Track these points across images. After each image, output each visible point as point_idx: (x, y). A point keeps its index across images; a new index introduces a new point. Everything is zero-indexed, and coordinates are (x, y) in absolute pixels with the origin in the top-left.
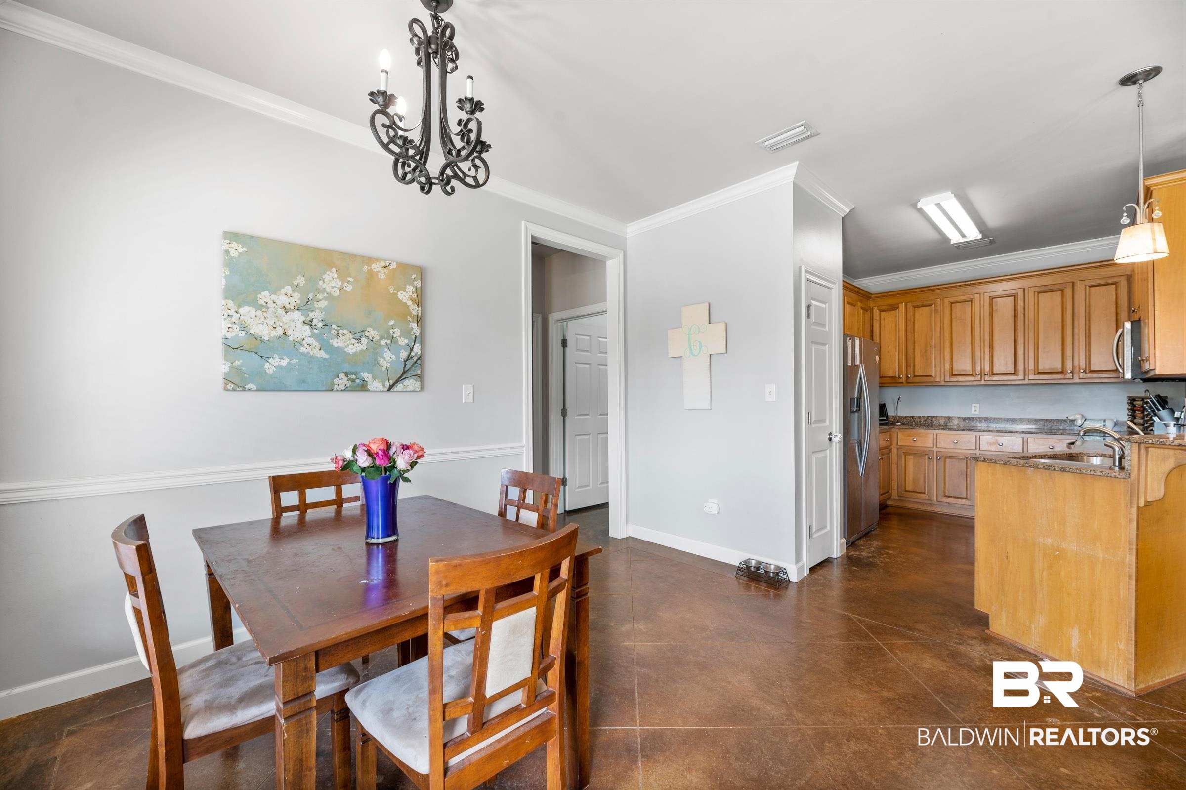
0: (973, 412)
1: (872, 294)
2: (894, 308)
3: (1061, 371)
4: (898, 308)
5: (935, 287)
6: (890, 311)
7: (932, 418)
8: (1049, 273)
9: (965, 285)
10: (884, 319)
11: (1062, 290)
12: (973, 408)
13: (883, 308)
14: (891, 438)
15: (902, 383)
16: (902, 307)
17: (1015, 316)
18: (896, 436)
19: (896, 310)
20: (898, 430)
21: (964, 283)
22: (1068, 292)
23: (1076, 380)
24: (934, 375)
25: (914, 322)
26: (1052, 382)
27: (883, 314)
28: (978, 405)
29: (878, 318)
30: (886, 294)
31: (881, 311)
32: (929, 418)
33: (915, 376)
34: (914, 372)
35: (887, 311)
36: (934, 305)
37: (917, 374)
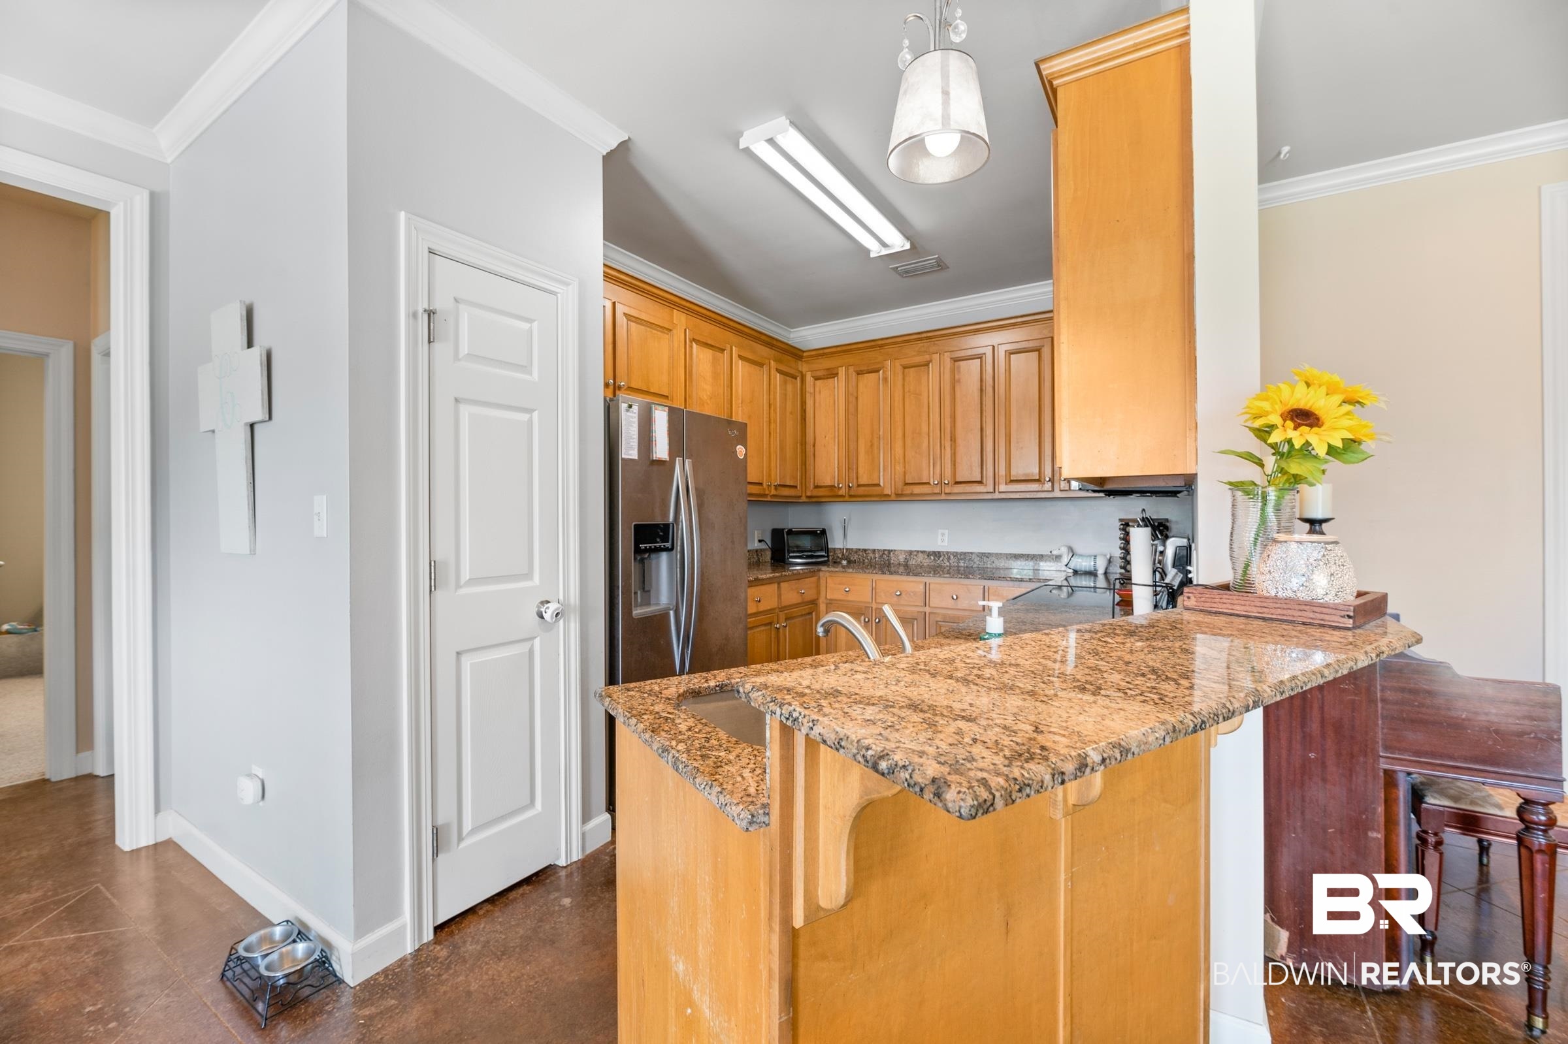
0: (940, 543)
1: (804, 352)
2: (832, 374)
3: (1038, 478)
4: (837, 374)
5: (883, 342)
6: (828, 378)
7: (890, 551)
8: (1023, 323)
9: (921, 339)
10: (820, 392)
11: (1038, 350)
12: (940, 537)
13: (819, 374)
14: (818, 587)
15: (842, 496)
16: (842, 371)
17: (981, 390)
18: (825, 582)
19: (834, 377)
20: (827, 574)
21: (919, 336)
22: (1046, 351)
23: (1057, 494)
24: (882, 484)
25: (857, 398)
26: (1028, 496)
27: (818, 382)
28: (946, 532)
29: (812, 391)
30: (821, 352)
31: (817, 379)
32: (886, 552)
33: (859, 486)
34: (857, 478)
35: (824, 379)
36: (881, 372)
37: (862, 481)
